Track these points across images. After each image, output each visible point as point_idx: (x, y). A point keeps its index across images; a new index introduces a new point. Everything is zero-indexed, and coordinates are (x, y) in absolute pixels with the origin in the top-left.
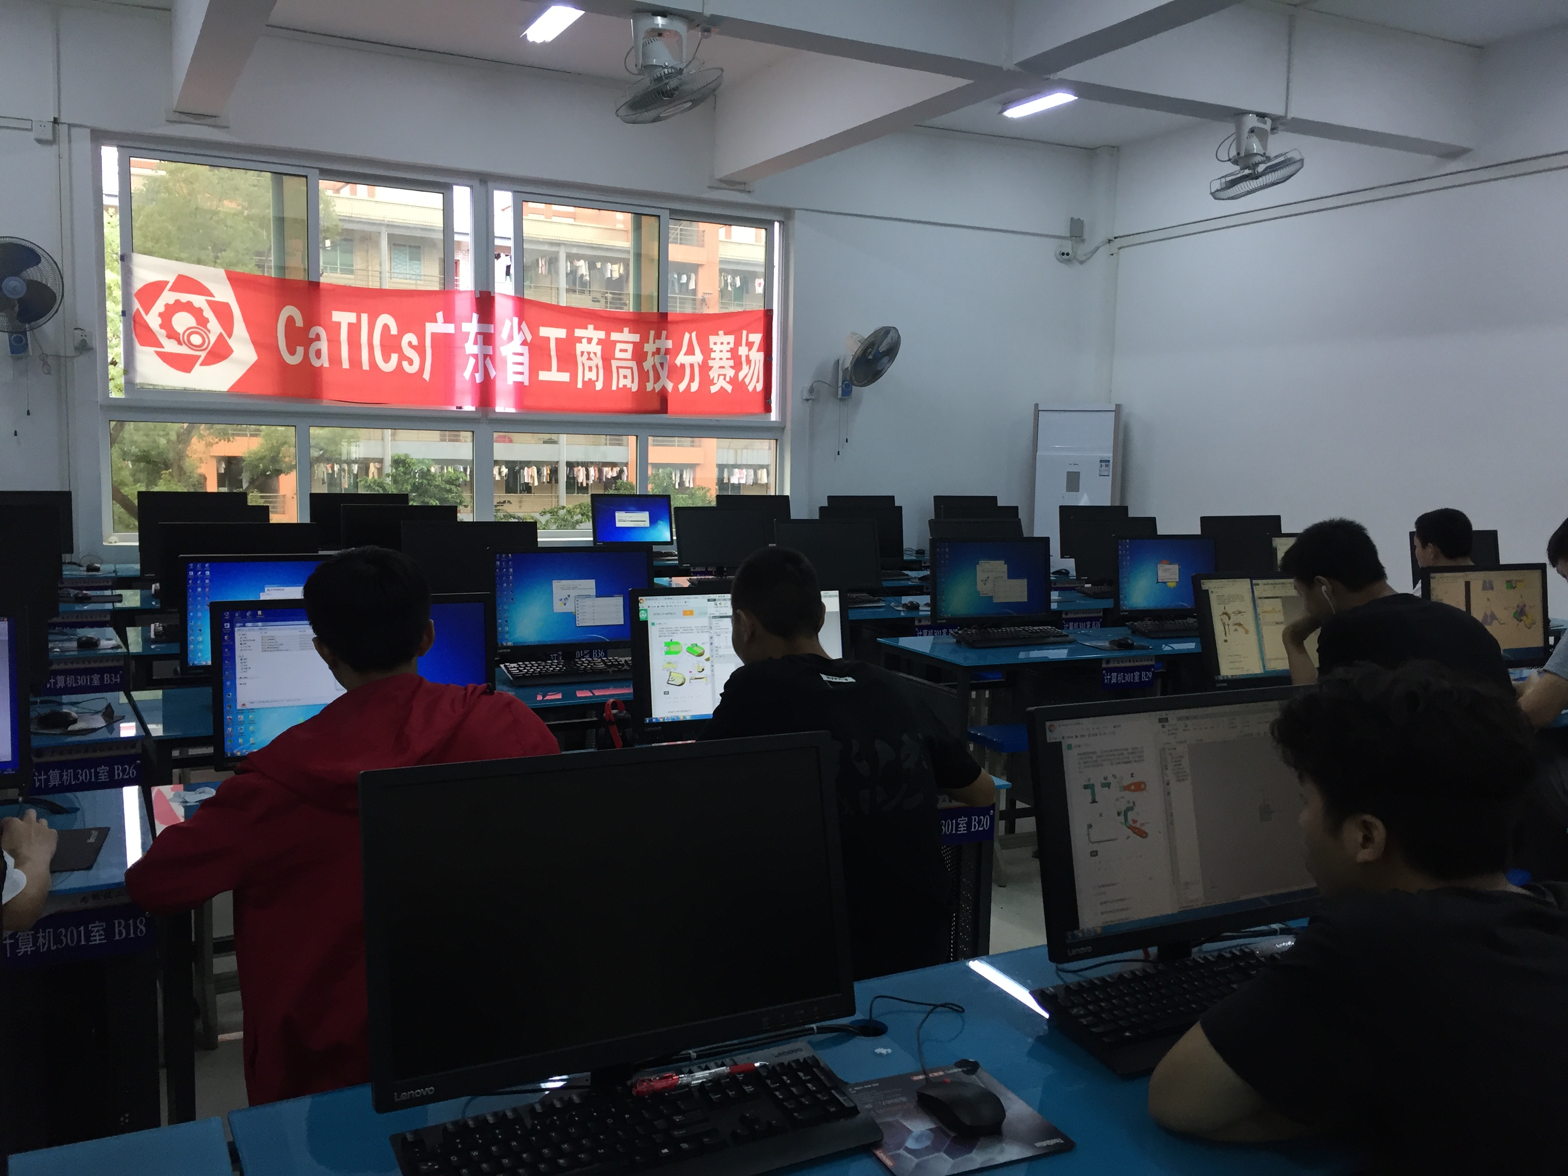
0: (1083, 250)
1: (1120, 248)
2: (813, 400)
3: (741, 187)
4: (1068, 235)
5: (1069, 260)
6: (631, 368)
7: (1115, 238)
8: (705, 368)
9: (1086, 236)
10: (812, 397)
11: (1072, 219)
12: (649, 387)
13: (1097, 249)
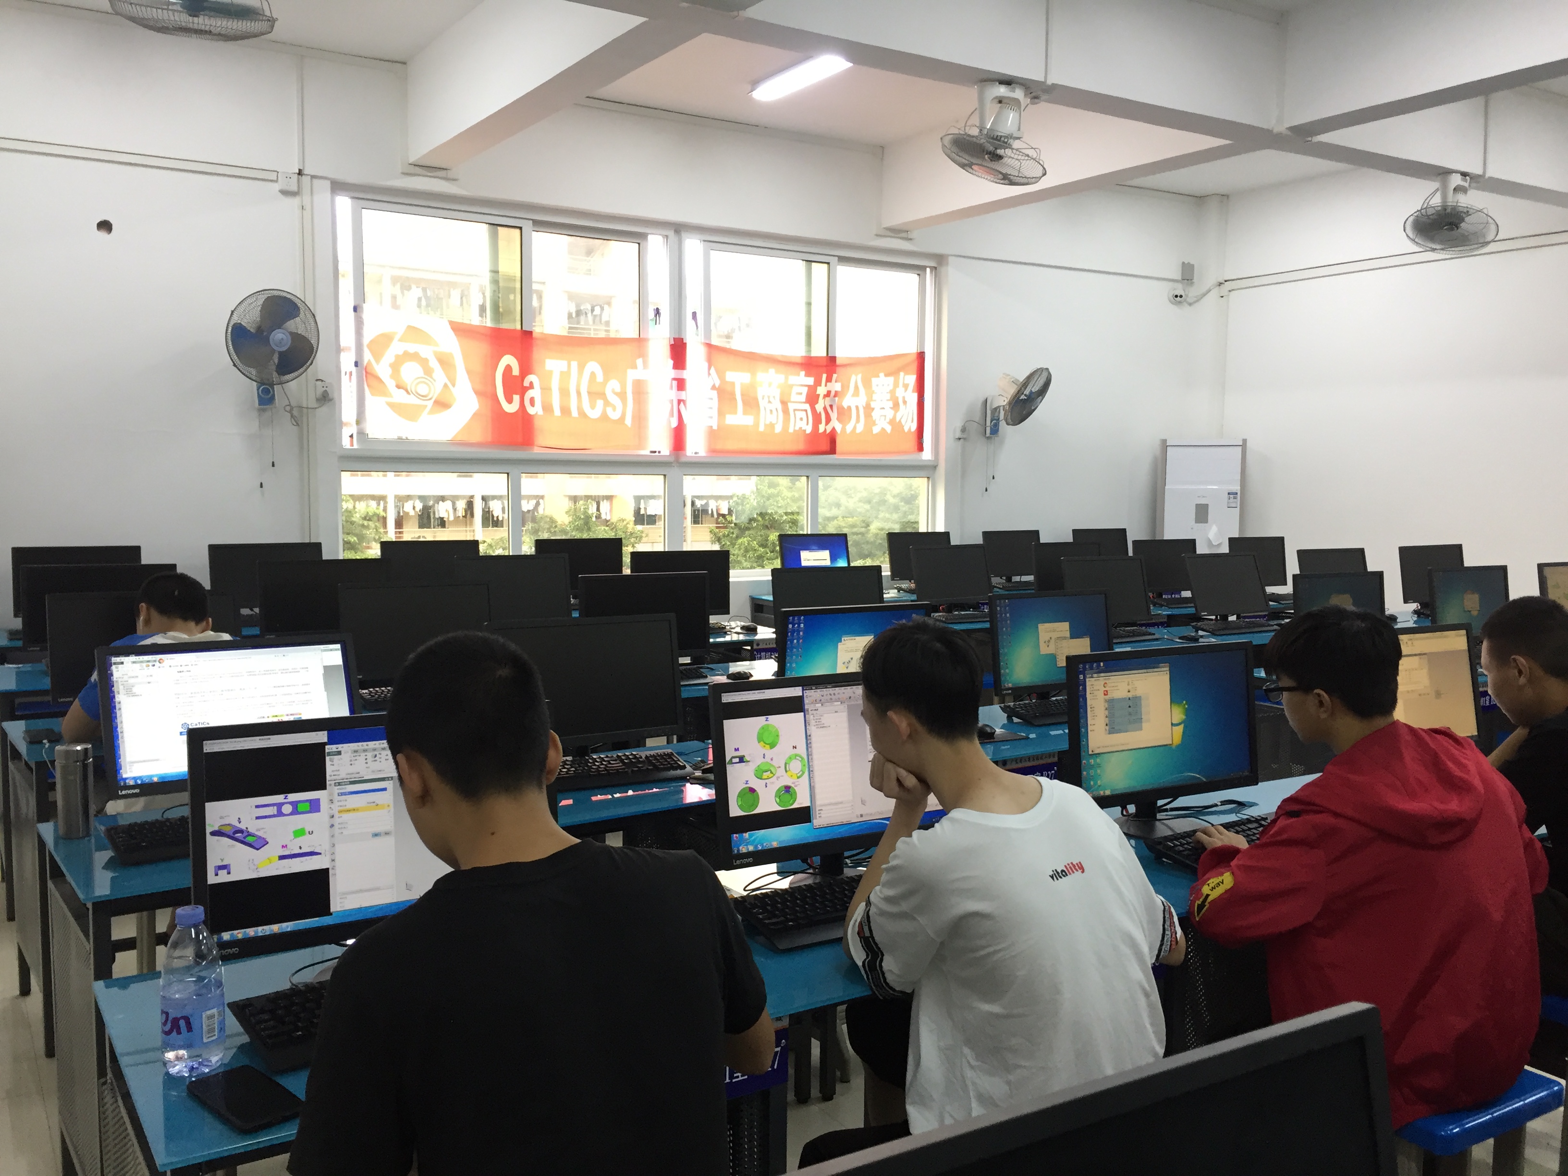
0: (1192, 293)
1: (1230, 291)
2: (965, 439)
3: (904, 235)
4: (1180, 278)
5: (1180, 302)
6: (806, 411)
7: (1226, 281)
8: (868, 409)
9: (1195, 280)
10: (964, 436)
11: (1183, 263)
12: (822, 428)
13: (1209, 291)
